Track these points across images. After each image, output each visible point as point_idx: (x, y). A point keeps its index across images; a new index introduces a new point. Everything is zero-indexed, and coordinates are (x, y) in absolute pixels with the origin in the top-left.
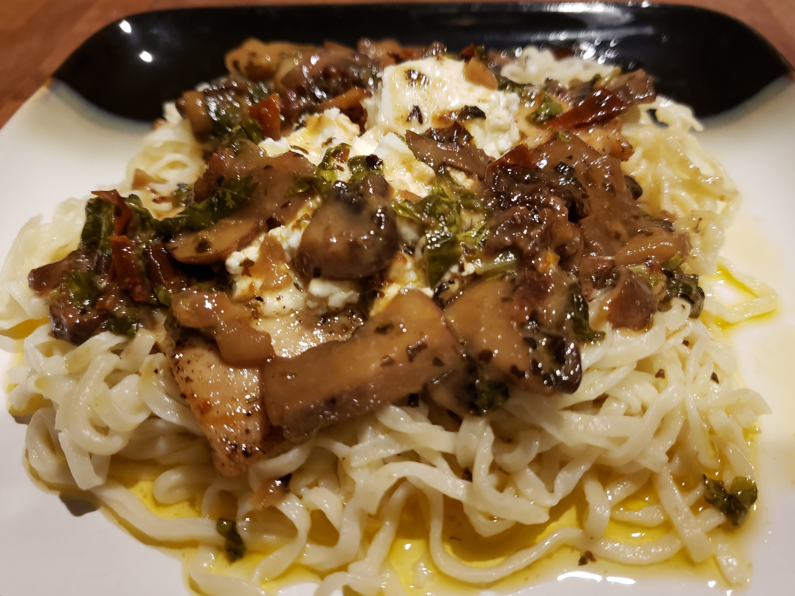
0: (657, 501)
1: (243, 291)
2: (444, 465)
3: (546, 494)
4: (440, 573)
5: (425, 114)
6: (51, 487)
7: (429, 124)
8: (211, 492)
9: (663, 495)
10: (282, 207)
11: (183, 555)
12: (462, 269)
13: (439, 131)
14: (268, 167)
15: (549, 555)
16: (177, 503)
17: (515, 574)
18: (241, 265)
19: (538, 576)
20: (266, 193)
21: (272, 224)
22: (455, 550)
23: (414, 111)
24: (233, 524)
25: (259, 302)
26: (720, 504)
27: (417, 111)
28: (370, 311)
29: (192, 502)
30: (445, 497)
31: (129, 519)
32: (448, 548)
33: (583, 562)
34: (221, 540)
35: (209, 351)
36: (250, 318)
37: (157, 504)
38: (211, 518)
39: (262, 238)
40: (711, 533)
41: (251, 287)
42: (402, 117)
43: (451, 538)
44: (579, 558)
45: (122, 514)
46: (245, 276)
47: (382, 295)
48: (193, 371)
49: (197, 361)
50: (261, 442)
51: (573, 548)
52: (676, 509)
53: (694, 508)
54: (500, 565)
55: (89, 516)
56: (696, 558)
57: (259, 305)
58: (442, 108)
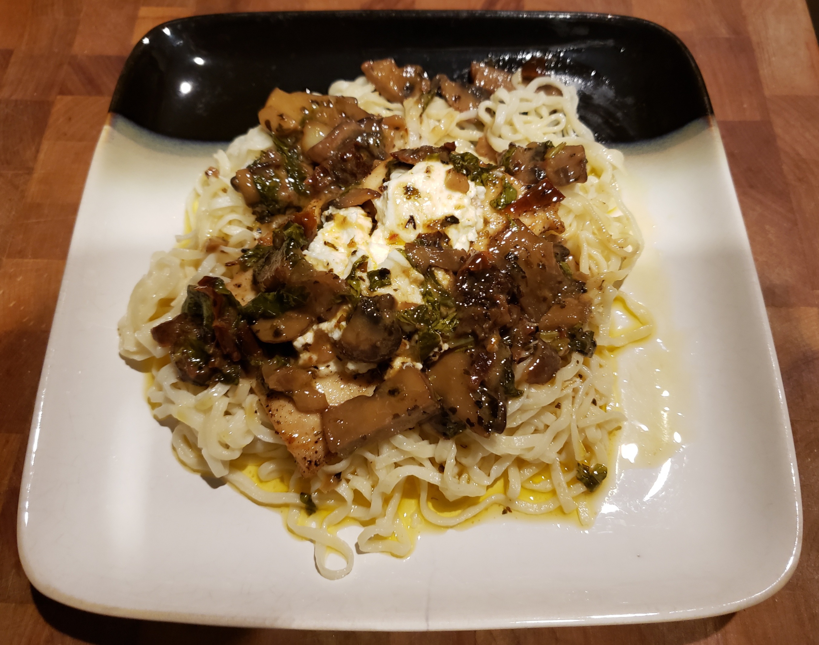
0: (550, 477)
1: (305, 360)
2: (428, 464)
3: (486, 477)
4: (425, 520)
5: (418, 222)
6: (195, 471)
7: (420, 230)
8: (294, 477)
9: (553, 474)
10: (327, 311)
11: (282, 512)
12: (441, 349)
13: (428, 236)
14: (316, 282)
15: (486, 509)
16: (273, 480)
17: (467, 520)
18: (303, 346)
19: (479, 520)
20: (316, 300)
21: (320, 320)
22: (434, 506)
23: (410, 220)
24: (310, 496)
25: (316, 369)
26: (584, 481)
27: (412, 220)
28: (384, 376)
29: (282, 480)
30: (429, 483)
31: (247, 492)
32: (430, 505)
33: (504, 512)
34: (304, 505)
35: (289, 403)
36: (311, 381)
37: (261, 481)
38: (296, 492)
39: (315, 327)
40: (575, 498)
41: (310, 359)
42: (402, 224)
43: (432, 498)
44: (503, 510)
45: (242, 489)
46: (305, 351)
47: (392, 367)
48: (281, 417)
49: (282, 409)
50: (324, 457)
51: (500, 505)
52: (559, 485)
53: (569, 484)
54: (459, 515)
55: (221, 488)
56: (566, 511)
57: (316, 372)
58: (429, 217)
